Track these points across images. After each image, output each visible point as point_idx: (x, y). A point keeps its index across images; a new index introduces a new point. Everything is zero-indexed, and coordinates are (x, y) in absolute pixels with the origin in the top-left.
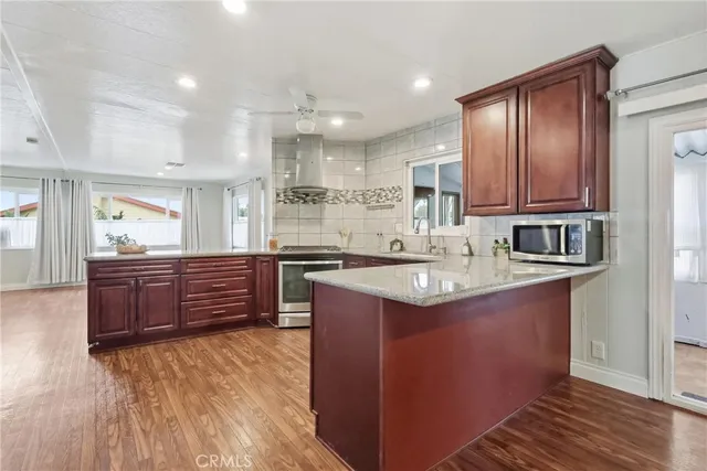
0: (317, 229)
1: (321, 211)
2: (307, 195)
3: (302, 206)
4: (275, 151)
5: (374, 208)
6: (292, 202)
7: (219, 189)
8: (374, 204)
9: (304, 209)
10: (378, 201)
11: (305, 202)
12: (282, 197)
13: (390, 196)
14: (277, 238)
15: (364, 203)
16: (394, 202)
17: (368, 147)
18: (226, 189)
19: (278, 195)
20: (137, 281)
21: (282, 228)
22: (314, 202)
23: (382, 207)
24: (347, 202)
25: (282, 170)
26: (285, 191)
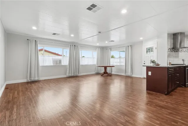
0: (177, 59)
1: (178, 54)
2: (175, 50)
4: (168, 37)
6: (172, 52)
9: (174, 54)
11: (175, 52)
12: (169, 50)
21: (170, 59)
22: (177, 51)
24: (184, 52)
25: (169, 43)
26: (170, 48)
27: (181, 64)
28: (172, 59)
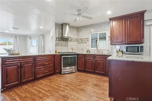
0: (66, 48)
1: (67, 43)
2: (64, 39)
3: (63, 42)
4: (56, 27)
5: (80, 43)
6: (60, 41)
7: (25, 37)
8: (80, 42)
9: (63, 43)
10: (81, 41)
11: (63, 41)
12: (58, 39)
13: (85, 40)
14: (57, 50)
15: (77, 42)
16: (86, 42)
17: (78, 29)
18: (28, 37)
19: (56, 39)
20: (21, 64)
21: (58, 48)
22: (66, 41)
23: (83, 43)
24: (73, 41)
25: (57, 32)
26: (58, 38)
27: (71, 52)
28: (60, 48)
